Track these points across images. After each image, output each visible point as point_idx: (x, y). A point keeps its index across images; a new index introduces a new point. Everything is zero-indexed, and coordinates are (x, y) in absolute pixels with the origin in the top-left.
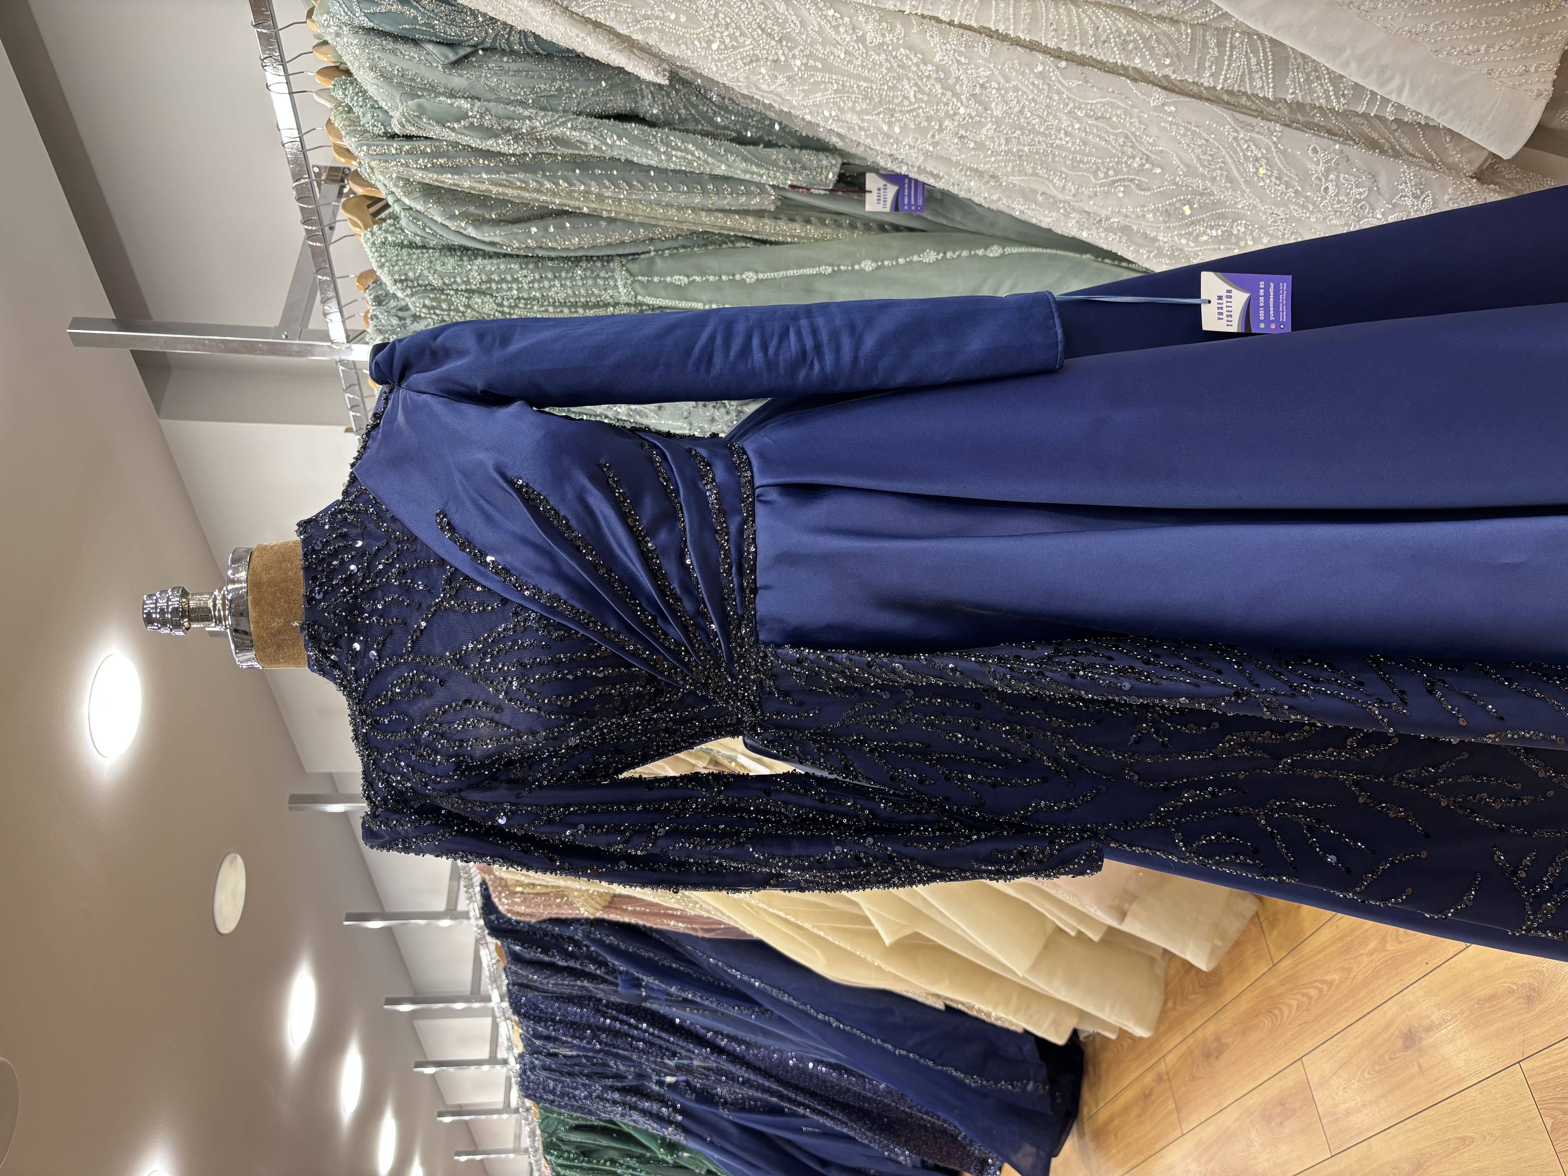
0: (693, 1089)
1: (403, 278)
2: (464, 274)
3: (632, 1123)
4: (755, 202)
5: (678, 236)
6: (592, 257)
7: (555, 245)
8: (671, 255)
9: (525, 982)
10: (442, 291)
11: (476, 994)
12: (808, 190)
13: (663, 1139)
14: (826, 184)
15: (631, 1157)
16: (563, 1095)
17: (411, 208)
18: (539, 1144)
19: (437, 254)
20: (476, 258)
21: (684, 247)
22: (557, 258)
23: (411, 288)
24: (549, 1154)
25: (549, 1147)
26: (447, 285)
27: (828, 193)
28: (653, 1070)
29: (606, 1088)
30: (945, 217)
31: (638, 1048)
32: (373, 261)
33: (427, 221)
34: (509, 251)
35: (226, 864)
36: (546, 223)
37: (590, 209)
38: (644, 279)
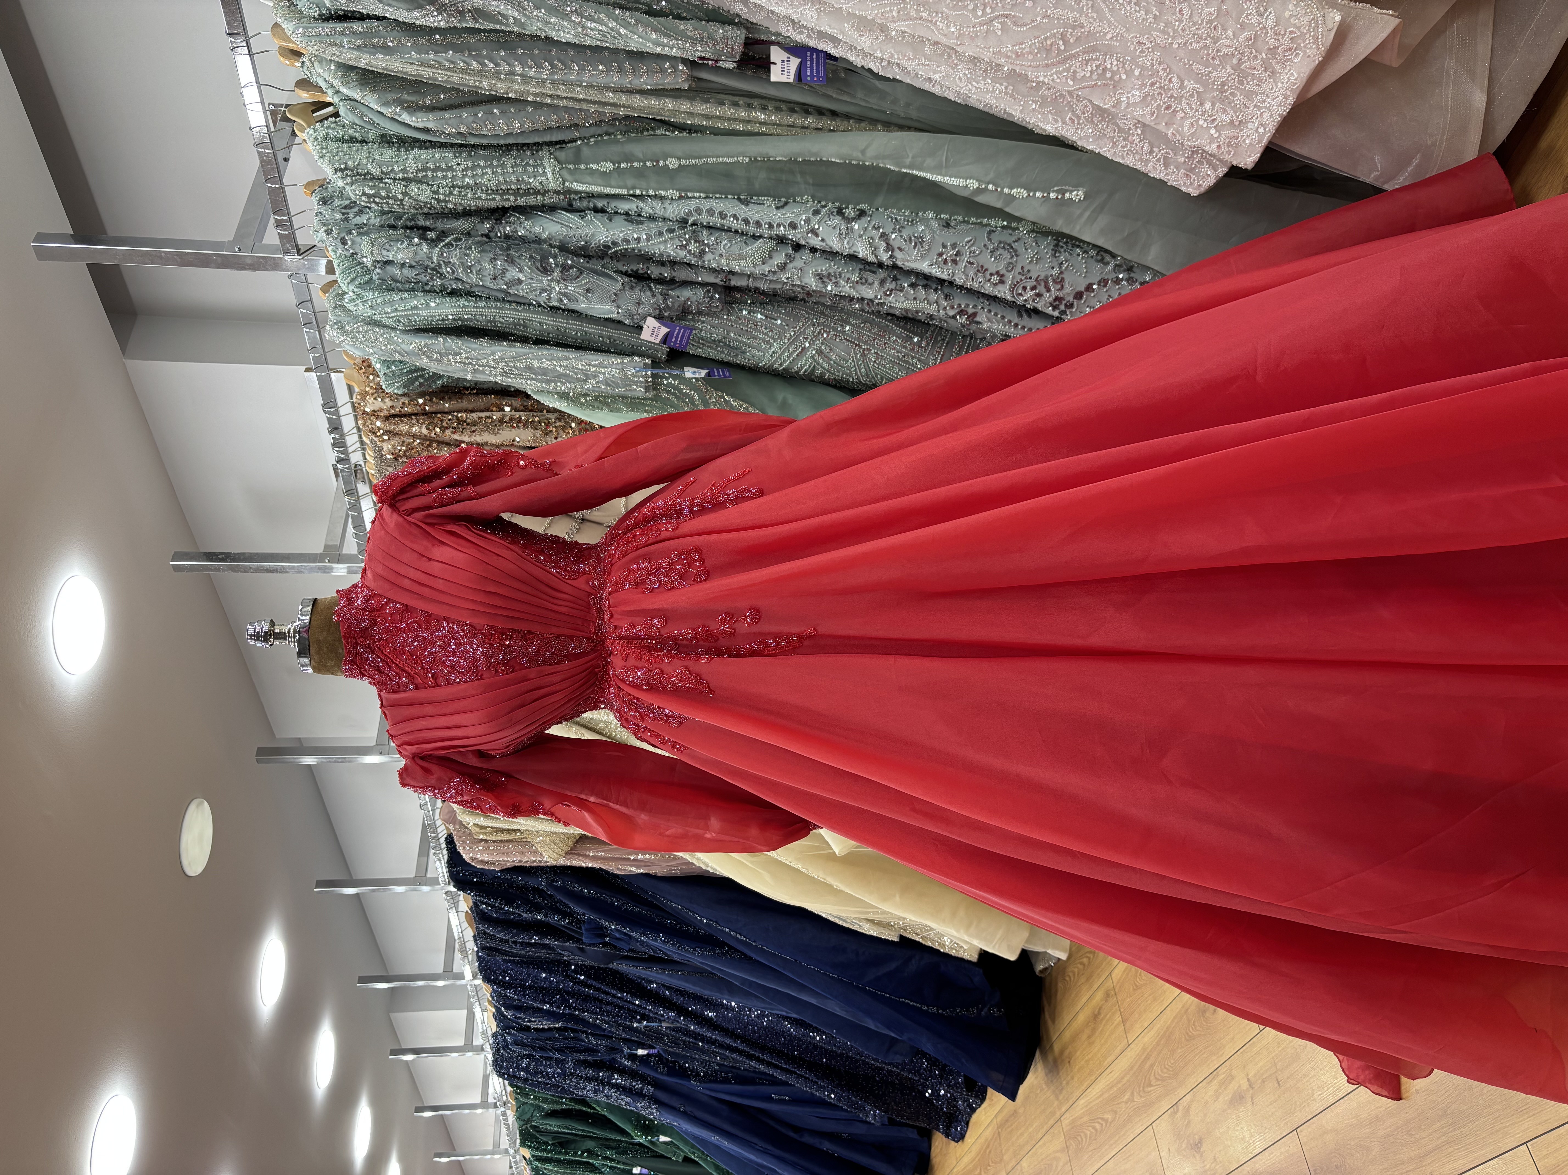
0: (664, 1061)
1: (343, 167)
2: (401, 163)
3: (604, 1100)
4: (668, 81)
5: (601, 121)
6: (522, 145)
7: (485, 131)
8: (596, 142)
9: (494, 944)
10: (381, 179)
11: (449, 973)
12: (716, 61)
13: (637, 1116)
14: (733, 58)
16: (536, 1073)
17: (349, 99)
19: (376, 146)
20: (413, 149)
21: (607, 134)
22: (489, 146)
23: (352, 176)
24: (526, 1147)
25: (525, 1138)
26: (386, 174)
27: (736, 66)
29: (578, 1064)
33: (364, 109)
34: (442, 139)
35: (193, 807)
36: (476, 109)
37: (516, 92)
38: (571, 166)
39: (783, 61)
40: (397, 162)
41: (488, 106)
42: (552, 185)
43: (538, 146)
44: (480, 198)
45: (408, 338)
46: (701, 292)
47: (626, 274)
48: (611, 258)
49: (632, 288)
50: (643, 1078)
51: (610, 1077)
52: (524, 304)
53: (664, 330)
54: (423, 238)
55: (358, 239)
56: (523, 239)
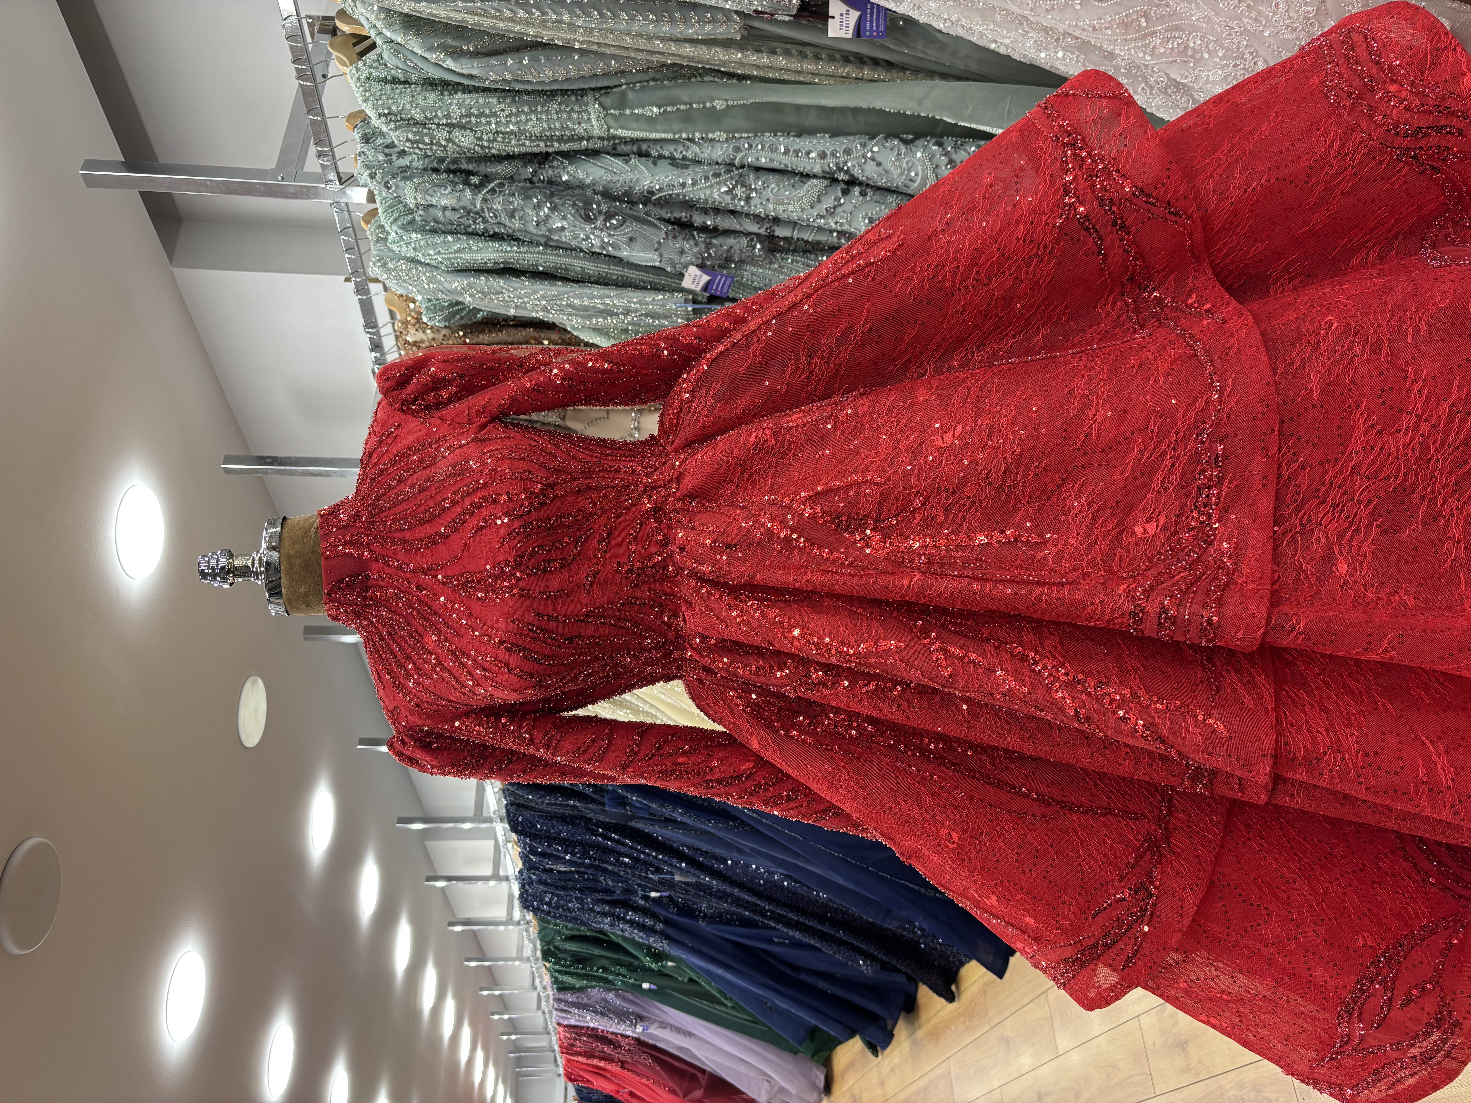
0: (676, 904)
1: (386, 111)
2: (444, 108)
3: (620, 933)
4: (722, 31)
5: (648, 68)
6: (567, 91)
7: (529, 78)
8: (642, 87)
9: (522, 802)
10: (424, 125)
11: (479, 815)
12: (772, 15)
13: (649, 948)
14: (789, 9)
15: (621, 966)
16: (557, 907)
17: (392, 41)
18: (539, 954)
19: (419, 89)
20: (456, 93)
21: (654, 80)
22: (533, 92)
23: (395, 121)
24: (547, 960)
25: (547, 954)
26: (430, 119)
27: (791, 18)
28: (639, 885)
29: (596, 902)
30: (907, 46)
31: (624, 863)
32: (358, 95)
33: (408, 54)
34: (487, 84)
35: (248, 685)
36: (521, 55)
37: (562, 39)
38: (617, 112)
39: (842, 15)
40: (440, 108)
41: (534, 52)
42: (596, 132)
43: (583, 92)
44: (524, 145)
45: (449, 277)
46: (744, 241)
47: (668, 221)
48: (654, 204)
49: (675, 237)
50: (654, 916)
51: (626, 914)
52: (566, 249)
53: (706, 278)
54: (467, 183)
55: (402, 184)
56: (567, 185)
